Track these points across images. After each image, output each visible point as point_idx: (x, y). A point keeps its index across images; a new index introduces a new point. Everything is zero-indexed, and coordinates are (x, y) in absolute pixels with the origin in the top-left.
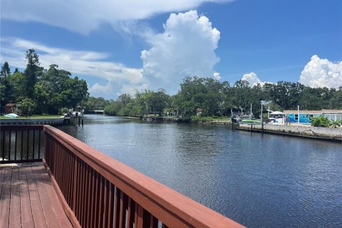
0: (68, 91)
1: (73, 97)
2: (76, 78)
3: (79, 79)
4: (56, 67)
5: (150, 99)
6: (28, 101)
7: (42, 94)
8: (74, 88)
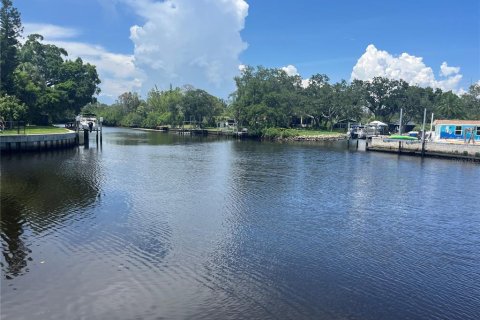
0: (69, 84)
1: (78, 95)
2: (79, 60)
3: (85, 63)
4: (39, 40)
5: (185, 101)
6: (11, 100)
7: (28, 88)
8: (77, 79)
